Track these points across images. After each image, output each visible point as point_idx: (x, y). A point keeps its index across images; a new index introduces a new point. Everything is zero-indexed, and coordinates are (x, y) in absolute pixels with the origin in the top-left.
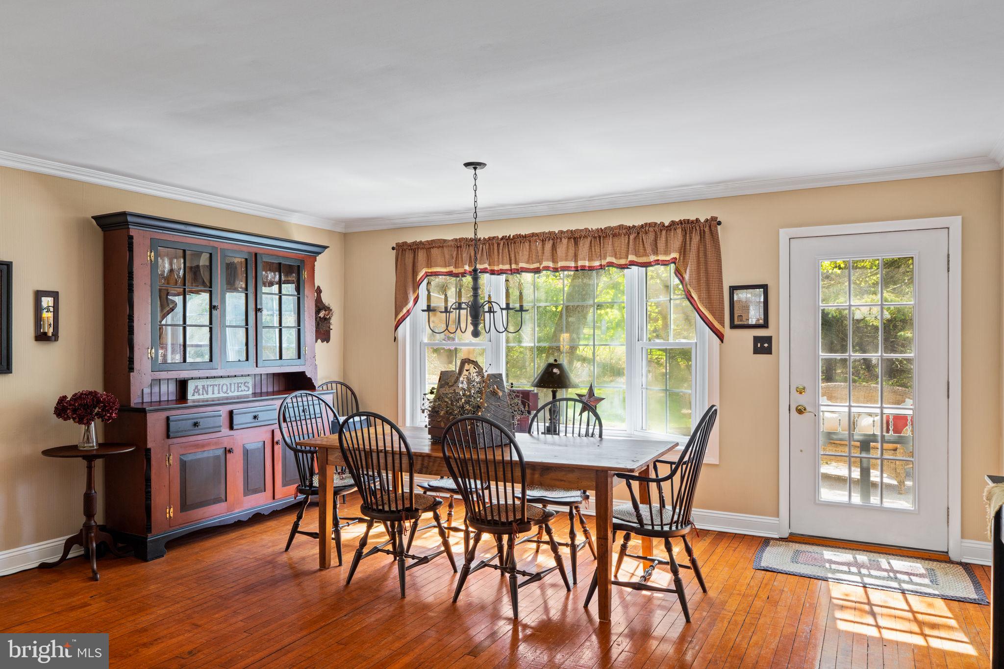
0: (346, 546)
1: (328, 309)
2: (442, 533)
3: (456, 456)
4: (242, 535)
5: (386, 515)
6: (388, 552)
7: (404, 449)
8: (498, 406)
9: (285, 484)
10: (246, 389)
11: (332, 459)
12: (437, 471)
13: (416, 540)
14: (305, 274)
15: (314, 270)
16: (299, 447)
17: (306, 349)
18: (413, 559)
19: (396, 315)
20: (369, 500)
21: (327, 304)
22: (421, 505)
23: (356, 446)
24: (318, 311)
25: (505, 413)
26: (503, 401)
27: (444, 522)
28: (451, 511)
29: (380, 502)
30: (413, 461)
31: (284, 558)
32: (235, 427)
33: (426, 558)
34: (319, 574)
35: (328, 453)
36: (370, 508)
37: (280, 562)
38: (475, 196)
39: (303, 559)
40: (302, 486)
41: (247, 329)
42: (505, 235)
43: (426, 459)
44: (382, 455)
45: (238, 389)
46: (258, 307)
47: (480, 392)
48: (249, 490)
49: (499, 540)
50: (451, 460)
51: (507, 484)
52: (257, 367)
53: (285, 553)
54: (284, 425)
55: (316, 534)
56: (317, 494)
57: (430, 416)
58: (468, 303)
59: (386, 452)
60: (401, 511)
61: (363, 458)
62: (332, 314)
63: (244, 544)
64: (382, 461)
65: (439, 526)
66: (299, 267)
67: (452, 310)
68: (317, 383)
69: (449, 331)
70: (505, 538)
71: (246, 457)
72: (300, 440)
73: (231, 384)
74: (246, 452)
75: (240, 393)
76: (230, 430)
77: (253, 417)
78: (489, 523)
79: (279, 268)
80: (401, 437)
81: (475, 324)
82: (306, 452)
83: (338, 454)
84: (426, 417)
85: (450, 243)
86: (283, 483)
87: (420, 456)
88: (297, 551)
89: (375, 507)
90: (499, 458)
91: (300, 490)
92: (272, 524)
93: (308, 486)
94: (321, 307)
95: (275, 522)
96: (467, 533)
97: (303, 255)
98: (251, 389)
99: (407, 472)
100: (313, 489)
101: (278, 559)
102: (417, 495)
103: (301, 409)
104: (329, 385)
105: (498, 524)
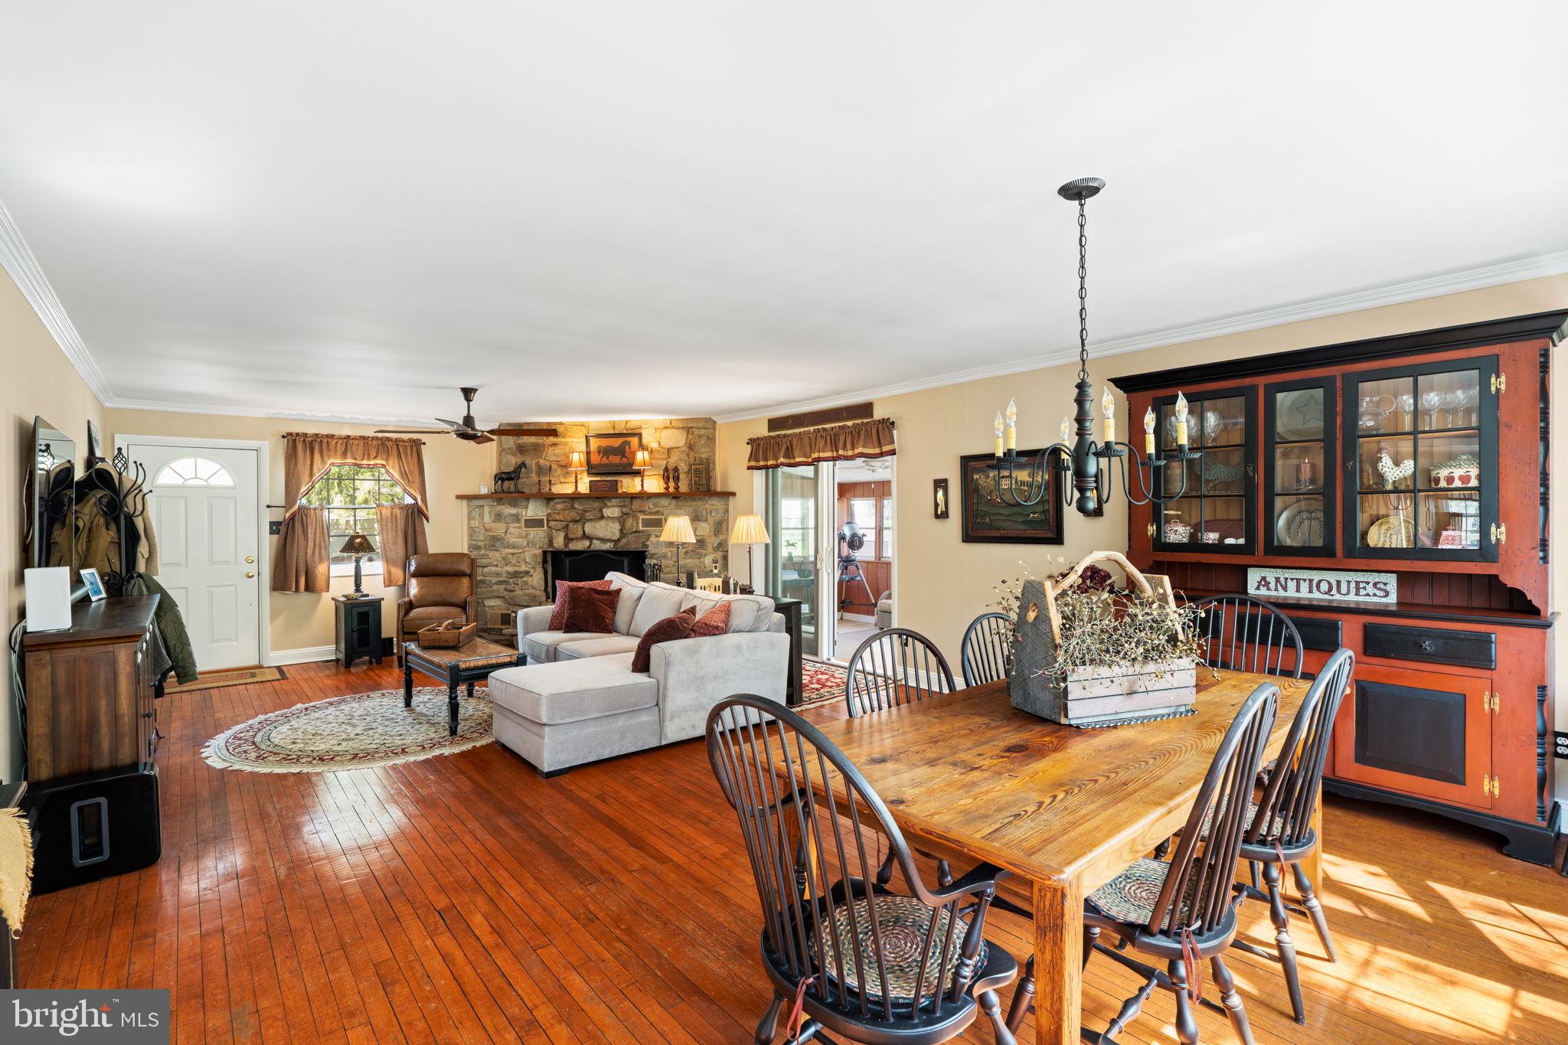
14: (1499, 383)
17: (1502, 530)
52: (1344, 556)
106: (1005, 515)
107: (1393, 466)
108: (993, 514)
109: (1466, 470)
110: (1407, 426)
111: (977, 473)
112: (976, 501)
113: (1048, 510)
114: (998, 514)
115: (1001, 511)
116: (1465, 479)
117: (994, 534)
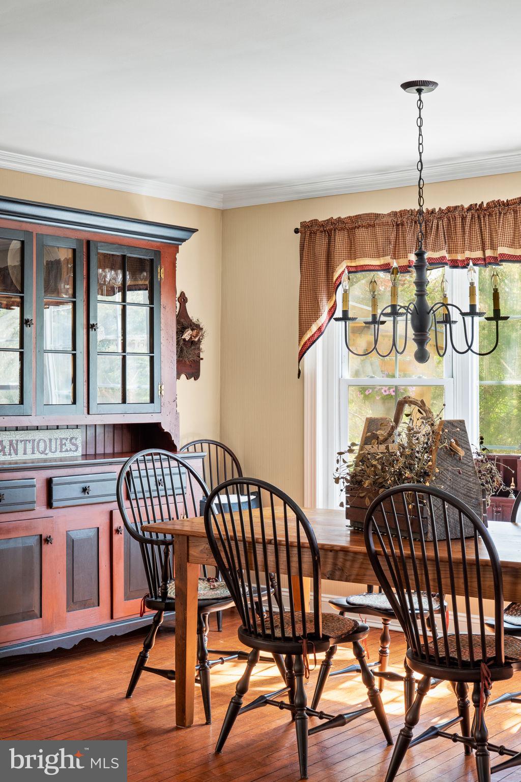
0: (218, 695)
1: (196, 327)
2: (368, 681)
3: (388, 551)
4: (64, 671)
5: (278, 643)
6: (281, 706)
7: (304, 539)
8: (458, 474)
9: (128, 597)
10: (73, 448)
11: (195, 554)
12: (357, 575)
13: (327, 690)
14: (161, 273)
15: (175, 267)
16: (147, 535)
17: (163, 387)
18: (321, 718)
19: (302, 334)
20: (251, 622)
21: (194, 320)
22: (333, 631)
23: (231, 533)
24: (181, 331)
25: (471, 485)
26: (466, 464)
27: (373, 664)
28: (384, 648)
29: (268, 624)
30: (319, 558)
31: (124, 708)
32: (55, 504)
33: (341, 717)
34: (175, 734)
35: (190, 544)
36: (252, 633)
37: (117, 714)
38: (420, 135)
39: (153, 710)
40: (152, 597)
41: (74, 356)
42: (473, 202)
43: (341, 555)
44: (271, 548)
45: (61, 448)
46: (91, 322)
47: (428, 450)
48: (74, 602)
49: (461, 693)
50: (380, 558)
51: (471, 598)
52: (88, 413)
53: (125, 700)
54: (126, 504)
55: (172, 672)
56: (173, 609)
57: (348, 490)
58: (408, 307)
59: (276, 544)
60: (301, 639)
61: (242, 553)
62: (202, 335)
63: (66, 683)
64: (271, 558)
65: (364, 670)
66: (152, 260)
67: (383, 318)
68: (179, 443)
69: (378, 353)
70: (470, 686)
71: (71, 551)
72: (149, 523)
73: (50, 440)
74: (71, 544)
75: (63, 455)
76: (47, 508)
77: (81, 490)
78: (441, 662)
79: (123, 263)
80: (300, 518)
81: (421, 340)
82: (158, 543)
83: (205, 545)
84: (342, 490)
85: (384, 220)
86: (125, 593)
87: (331, 551)
88: (143, 699)
89: (259, 630)
90: (456, 555)
91: (149, 604)
92: (109, 656)
93: (160, 597)
94: (185, 323)
95: (114, 654)
96: (409, 681)
97: (158, 244)
98: (80, 449)
99: (311, 577)
100: (167, 601)
101: (116, 709)
102: (325, 616)
103: (152, 480)
104: (198, 446)
105: (456, 664)
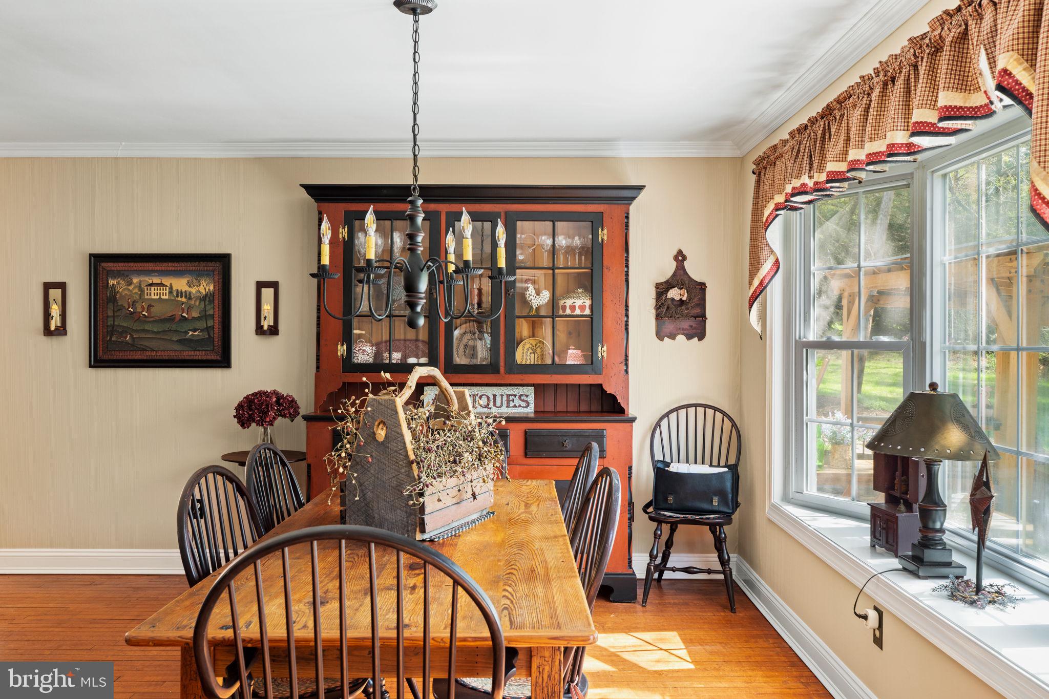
1: (701, 285)
10: (524, 404)
14: (603, 235)
15: (623, 226)
17: (604, 349)
24: (666, 290)
25: (403, 477)
26: (395, 451)
45: (508, 403)
52: (506, 372)
73: (495, 396)
75: (511, 410)
79: (553, 229)
97: (600, 205)
98: (532, 406)
106: (153, 332)
107: (535, 295)
108: (137, 331)
109: (583, 301)
110: (546, 261)
111: (114, 277)
112: (110, 313)
113: (213, 327)
114: (144, 331)
115: (148, 327)
116: (582, 308)
117: (138, 356)
